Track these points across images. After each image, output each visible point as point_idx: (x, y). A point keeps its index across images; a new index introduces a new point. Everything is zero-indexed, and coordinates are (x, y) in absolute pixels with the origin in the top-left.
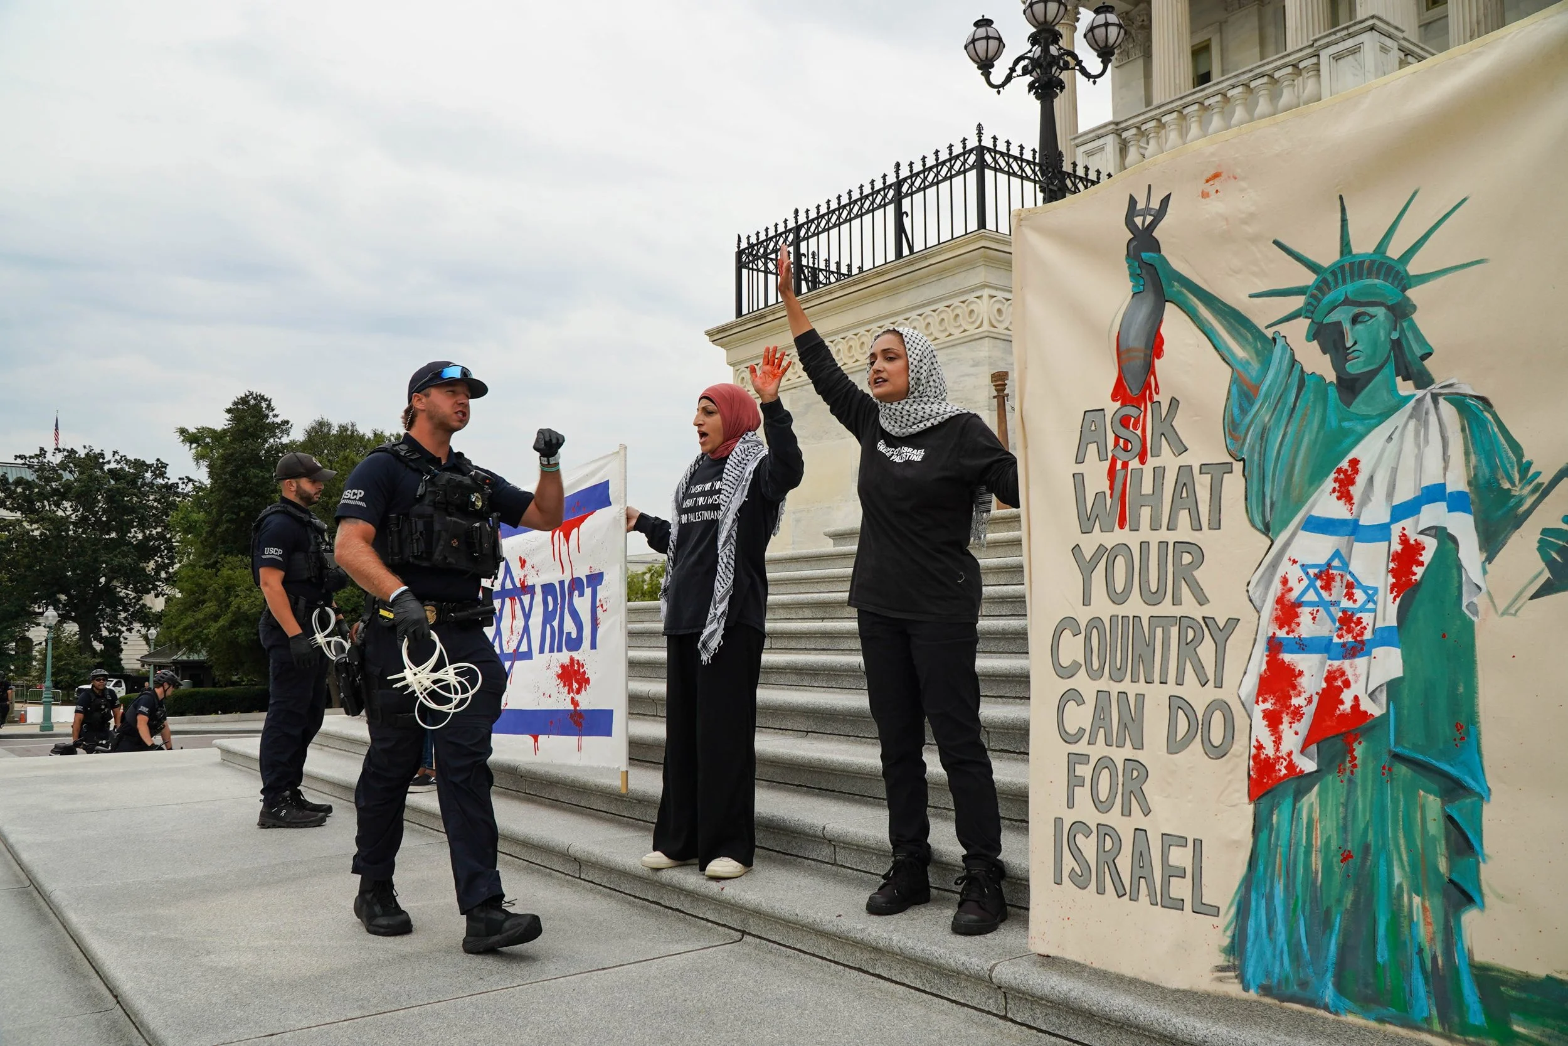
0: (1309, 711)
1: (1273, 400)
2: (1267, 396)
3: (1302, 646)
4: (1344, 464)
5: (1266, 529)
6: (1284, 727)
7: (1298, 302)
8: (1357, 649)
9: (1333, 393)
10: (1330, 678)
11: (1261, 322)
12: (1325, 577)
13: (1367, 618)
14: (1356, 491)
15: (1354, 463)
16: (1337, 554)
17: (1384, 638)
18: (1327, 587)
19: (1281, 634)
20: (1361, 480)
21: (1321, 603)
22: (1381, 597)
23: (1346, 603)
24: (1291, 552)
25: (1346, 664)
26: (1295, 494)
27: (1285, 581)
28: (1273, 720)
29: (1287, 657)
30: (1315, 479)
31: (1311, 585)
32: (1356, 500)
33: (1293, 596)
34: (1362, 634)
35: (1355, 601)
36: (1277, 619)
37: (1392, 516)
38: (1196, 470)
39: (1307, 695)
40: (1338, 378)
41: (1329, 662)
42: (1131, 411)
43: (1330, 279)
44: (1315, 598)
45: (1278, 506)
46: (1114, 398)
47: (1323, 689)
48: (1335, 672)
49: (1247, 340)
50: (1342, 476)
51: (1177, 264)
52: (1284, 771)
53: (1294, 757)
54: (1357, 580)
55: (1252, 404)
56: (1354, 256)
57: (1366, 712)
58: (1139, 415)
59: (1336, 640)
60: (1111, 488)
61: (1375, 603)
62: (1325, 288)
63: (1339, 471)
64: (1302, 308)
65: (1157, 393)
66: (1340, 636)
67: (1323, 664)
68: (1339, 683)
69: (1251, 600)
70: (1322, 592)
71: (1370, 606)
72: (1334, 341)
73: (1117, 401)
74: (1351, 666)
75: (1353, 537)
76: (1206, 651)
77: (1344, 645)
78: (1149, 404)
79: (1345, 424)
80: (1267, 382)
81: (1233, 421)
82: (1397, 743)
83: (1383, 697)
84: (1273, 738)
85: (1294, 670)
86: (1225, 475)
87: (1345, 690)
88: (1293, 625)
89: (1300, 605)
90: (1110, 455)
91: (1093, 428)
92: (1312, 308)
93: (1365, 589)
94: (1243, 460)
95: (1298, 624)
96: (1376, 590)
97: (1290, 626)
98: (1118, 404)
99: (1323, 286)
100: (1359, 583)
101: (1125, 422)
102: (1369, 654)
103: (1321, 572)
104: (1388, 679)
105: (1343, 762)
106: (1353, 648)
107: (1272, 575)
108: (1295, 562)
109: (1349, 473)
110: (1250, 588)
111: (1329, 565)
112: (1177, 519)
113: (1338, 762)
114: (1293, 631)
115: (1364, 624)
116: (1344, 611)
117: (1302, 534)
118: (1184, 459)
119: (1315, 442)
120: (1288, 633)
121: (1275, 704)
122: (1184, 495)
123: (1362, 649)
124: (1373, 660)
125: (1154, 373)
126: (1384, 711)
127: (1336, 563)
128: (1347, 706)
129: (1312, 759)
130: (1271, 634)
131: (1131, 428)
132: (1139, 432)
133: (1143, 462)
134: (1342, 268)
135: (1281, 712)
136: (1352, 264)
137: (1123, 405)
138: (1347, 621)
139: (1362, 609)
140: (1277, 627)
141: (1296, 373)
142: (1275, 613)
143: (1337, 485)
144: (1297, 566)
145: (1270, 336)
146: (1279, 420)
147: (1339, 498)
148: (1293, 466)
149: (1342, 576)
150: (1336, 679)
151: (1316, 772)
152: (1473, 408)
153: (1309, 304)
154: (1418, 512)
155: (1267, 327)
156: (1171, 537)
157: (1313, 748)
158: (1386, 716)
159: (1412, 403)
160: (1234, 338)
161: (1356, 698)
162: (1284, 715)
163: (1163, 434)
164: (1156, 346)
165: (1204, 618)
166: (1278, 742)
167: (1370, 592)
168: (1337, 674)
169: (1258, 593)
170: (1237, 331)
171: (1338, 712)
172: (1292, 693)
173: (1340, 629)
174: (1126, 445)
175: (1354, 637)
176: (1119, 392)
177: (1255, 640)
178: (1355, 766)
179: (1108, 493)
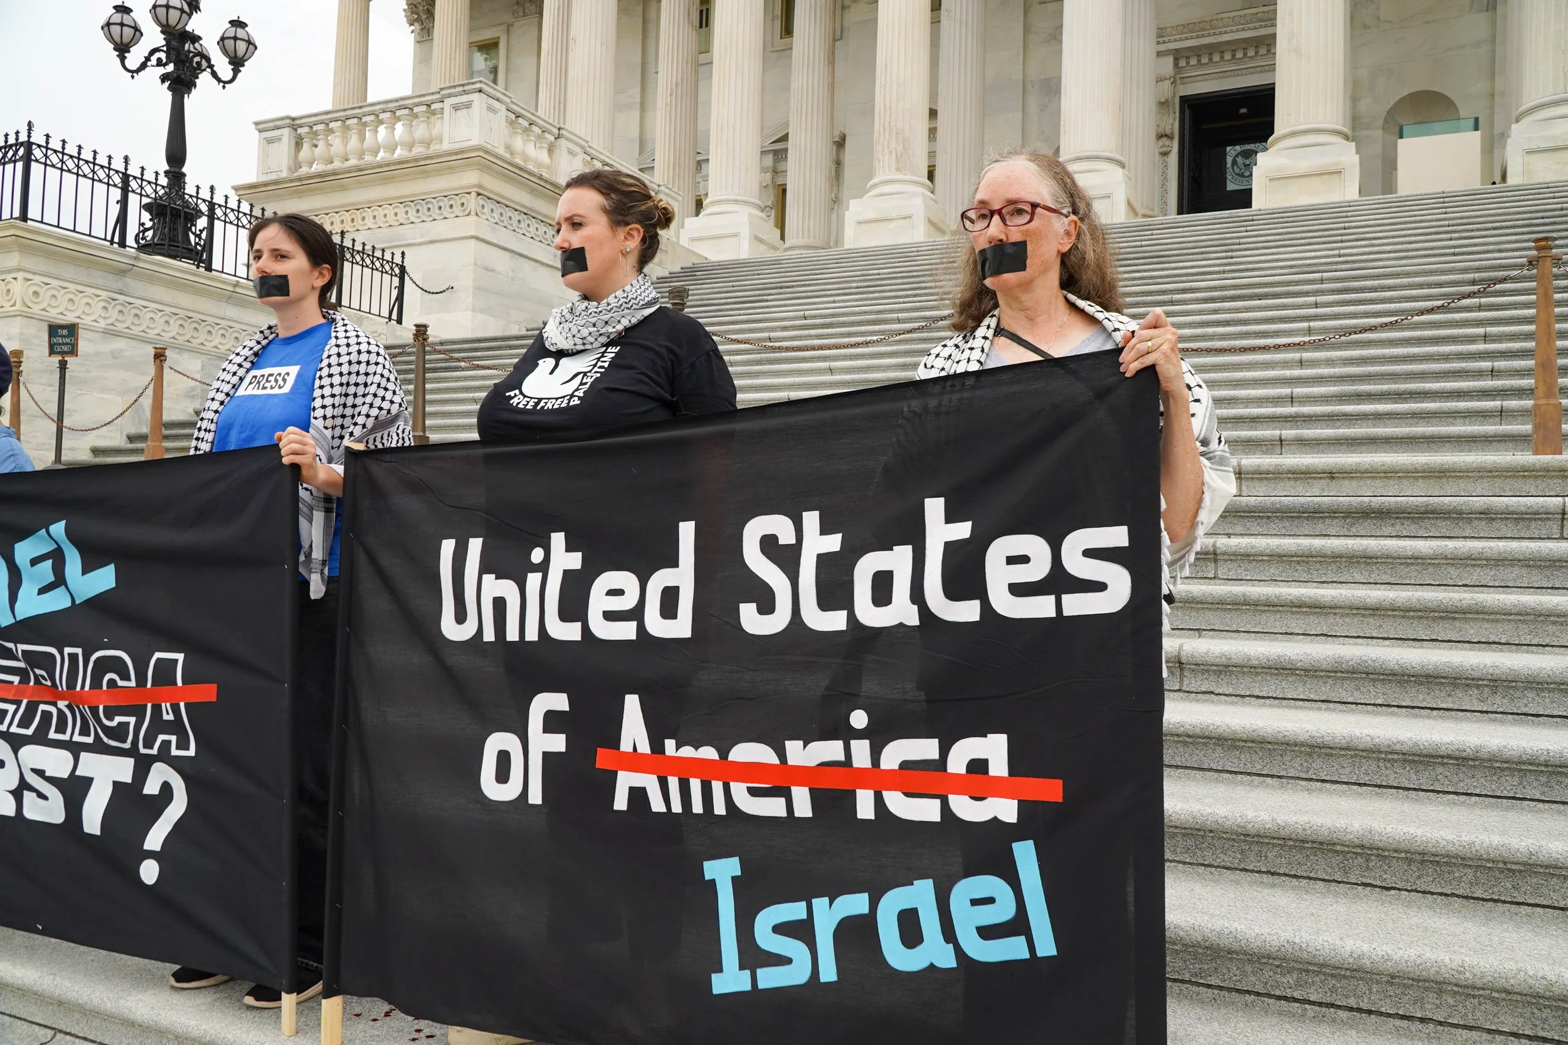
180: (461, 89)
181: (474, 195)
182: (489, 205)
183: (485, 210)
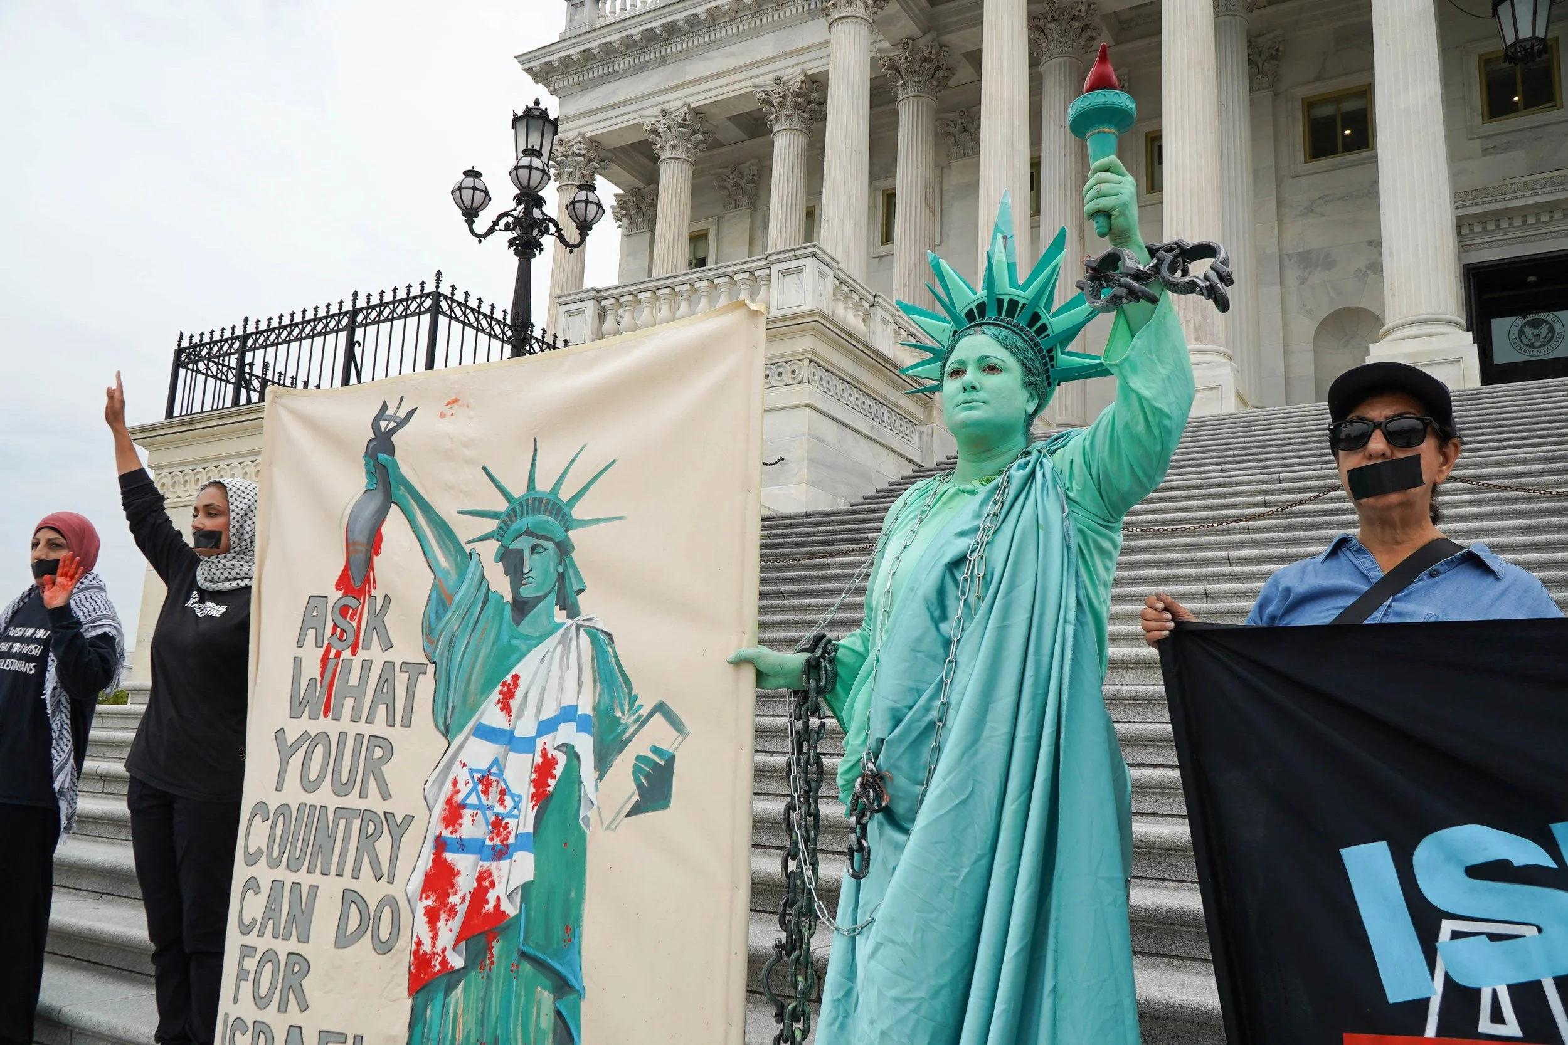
0: (462, 909)
1: (462, 610)
2: (458, 606)
3: (462, 846)
4: (508, 679)
5: (446, 732)
6: (441, 924)
7: (492, 525)
8: (501, 853)
9: (508, 611)
10: (481, 879)
11: (462, 538)
12: (485, 782)
13: (512, 823)
14: (515, 704)
15: (516, 678)
16: (496, 762)
17: (523, 843)
18: (486, 792)
19: (446, 833)
20: (519, 694)
21: (479, 807)
22: (523, 805)
23: (498, 809)
24: (462, 757)
25: (493, 866)
26: (471, 700)
27: (455, 783)
28: (432, 916)
29: (449, 856)
30: (486, 690)
31: (474, 789)
32: (513, 713)
33: (460, 798)
34: (507, 838)
35: (505, 807)
36: (445, 819)
37: (538, 730)
38: (397, 667)
39: (460, 894)
40: (514, 599)
41: (481, 863)
42: (351, 601)
43: (518, 509)
44: (476, 802)
45: (457, 710)
46: (338, 586)
47: (475, 889)
48: (484, 872)
49: (450, 551)
50: (505, 689)
51: (405, 470)
52: (438, 967)
53: (447, 953)
54: (508, 787)
55: (446, 612)
56: (537, 492)
57: (504, 912)
58: (357, 608)
59: (488, 842)
60: (322, 675)
61: (519, 810)
62: (513, 516)
63: (504, 684)
64: (494, 531)
65: (375, 588)
66: (491, 839)
67: (476, 864)
68: (487, 884)
69: (425, 799)
70: (482, 795)
71: (515, 812)
72: (515, 565)
73: (340, 590)
74: (497, 868)
75: (508, 747)
76: (383, 845)
77: (493, 848)
78: (367, 597)
79: (514, 642)
80: (461, 593)
81: (429, 625)
82: (525, 942)
83: (518, 898)
84: (431, 934)
85: (453, 869)
86: (421, 675)
87: (491, 890)
88: (457, 826)
89: (464, 806)
90: (326, 643)
91: (315, 614)
92: (502, 533)
93: (513, 796)
94: (434, 663)
95: (461, 825)
96: (520, 797)
97: (454, 827)
98: (340, 593)
99: (512, 515)
100: (510, 791)
101: (344, 611)
102: (511, 857)
103: (483, 777)
104: (523, 882)
105: (483, 960)
106: (500, 851)
107: (446, 776)
108: (464, 765)
109: (511, 687)
110: (427, 787)
111: (489, 770)
112: (375, 713)
113: (480, 959)
114: (456, 831)
115: (510, 829)
116: (497, 816)
117: (473, 739)
118: (390, 656)
119: (490, 654)
120: (452, 833)
121: (435, 901)
122: (385, 690)
123: (506, 853)
124: (513, 863)
125: (372, 569)
126: (518, 912)
127: (494, 770)
128: (490, 907)
129: (460, 955)
130: (437, 833)
131: (348, 619)
132: (355, 624)
133: (354, 654)
134: (527, 501)
135: (440, 909)
136: (534, 499)
137: (345, 595)
138: (498, 825)
139: (509, 815)
140: (443, 826)
141: (483, 589)
142: (443, 813)
143: (501, 697)
144: (466, 769)
145: (468, 551)
146: (465, 629)
147: (502, 709)
148: (471, 674)
149: (498, 783)
150: (484, 879)
151: (463, 968)
152: (601, 641)
153: (501, 528)
154: (556, 729)
155: (468, 542)
156: (368, 730)
157: (463, 945)
158: (518, 916)
159: (561, 631)
160: (441, 547)
161: (498, 898)
162: (442, 912)
163: (375, 628)
164: (375, 543)
165: (385, 813)
166: (434, 938)
167: (517, 799)
168: (486, 875)
169: (432, 793)
170: (444, 541)
171: (484, 911)
172: (450, 891)
173: (492, 832)
174: (342, 635)
175: (502, 841)
176: (344, 582)
177: (425, 838)
178: (492, 963)
179: (319, 679)
180: (792, 254)
181: (806, 361)
182: (820, 373)
183: (816, 378)
